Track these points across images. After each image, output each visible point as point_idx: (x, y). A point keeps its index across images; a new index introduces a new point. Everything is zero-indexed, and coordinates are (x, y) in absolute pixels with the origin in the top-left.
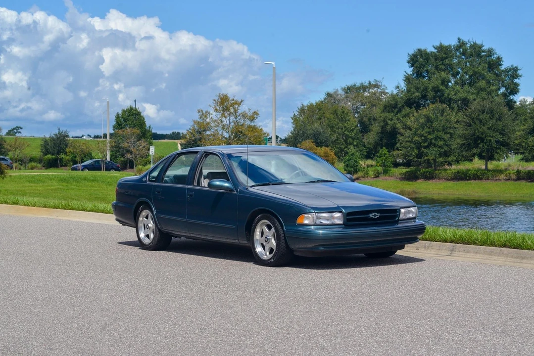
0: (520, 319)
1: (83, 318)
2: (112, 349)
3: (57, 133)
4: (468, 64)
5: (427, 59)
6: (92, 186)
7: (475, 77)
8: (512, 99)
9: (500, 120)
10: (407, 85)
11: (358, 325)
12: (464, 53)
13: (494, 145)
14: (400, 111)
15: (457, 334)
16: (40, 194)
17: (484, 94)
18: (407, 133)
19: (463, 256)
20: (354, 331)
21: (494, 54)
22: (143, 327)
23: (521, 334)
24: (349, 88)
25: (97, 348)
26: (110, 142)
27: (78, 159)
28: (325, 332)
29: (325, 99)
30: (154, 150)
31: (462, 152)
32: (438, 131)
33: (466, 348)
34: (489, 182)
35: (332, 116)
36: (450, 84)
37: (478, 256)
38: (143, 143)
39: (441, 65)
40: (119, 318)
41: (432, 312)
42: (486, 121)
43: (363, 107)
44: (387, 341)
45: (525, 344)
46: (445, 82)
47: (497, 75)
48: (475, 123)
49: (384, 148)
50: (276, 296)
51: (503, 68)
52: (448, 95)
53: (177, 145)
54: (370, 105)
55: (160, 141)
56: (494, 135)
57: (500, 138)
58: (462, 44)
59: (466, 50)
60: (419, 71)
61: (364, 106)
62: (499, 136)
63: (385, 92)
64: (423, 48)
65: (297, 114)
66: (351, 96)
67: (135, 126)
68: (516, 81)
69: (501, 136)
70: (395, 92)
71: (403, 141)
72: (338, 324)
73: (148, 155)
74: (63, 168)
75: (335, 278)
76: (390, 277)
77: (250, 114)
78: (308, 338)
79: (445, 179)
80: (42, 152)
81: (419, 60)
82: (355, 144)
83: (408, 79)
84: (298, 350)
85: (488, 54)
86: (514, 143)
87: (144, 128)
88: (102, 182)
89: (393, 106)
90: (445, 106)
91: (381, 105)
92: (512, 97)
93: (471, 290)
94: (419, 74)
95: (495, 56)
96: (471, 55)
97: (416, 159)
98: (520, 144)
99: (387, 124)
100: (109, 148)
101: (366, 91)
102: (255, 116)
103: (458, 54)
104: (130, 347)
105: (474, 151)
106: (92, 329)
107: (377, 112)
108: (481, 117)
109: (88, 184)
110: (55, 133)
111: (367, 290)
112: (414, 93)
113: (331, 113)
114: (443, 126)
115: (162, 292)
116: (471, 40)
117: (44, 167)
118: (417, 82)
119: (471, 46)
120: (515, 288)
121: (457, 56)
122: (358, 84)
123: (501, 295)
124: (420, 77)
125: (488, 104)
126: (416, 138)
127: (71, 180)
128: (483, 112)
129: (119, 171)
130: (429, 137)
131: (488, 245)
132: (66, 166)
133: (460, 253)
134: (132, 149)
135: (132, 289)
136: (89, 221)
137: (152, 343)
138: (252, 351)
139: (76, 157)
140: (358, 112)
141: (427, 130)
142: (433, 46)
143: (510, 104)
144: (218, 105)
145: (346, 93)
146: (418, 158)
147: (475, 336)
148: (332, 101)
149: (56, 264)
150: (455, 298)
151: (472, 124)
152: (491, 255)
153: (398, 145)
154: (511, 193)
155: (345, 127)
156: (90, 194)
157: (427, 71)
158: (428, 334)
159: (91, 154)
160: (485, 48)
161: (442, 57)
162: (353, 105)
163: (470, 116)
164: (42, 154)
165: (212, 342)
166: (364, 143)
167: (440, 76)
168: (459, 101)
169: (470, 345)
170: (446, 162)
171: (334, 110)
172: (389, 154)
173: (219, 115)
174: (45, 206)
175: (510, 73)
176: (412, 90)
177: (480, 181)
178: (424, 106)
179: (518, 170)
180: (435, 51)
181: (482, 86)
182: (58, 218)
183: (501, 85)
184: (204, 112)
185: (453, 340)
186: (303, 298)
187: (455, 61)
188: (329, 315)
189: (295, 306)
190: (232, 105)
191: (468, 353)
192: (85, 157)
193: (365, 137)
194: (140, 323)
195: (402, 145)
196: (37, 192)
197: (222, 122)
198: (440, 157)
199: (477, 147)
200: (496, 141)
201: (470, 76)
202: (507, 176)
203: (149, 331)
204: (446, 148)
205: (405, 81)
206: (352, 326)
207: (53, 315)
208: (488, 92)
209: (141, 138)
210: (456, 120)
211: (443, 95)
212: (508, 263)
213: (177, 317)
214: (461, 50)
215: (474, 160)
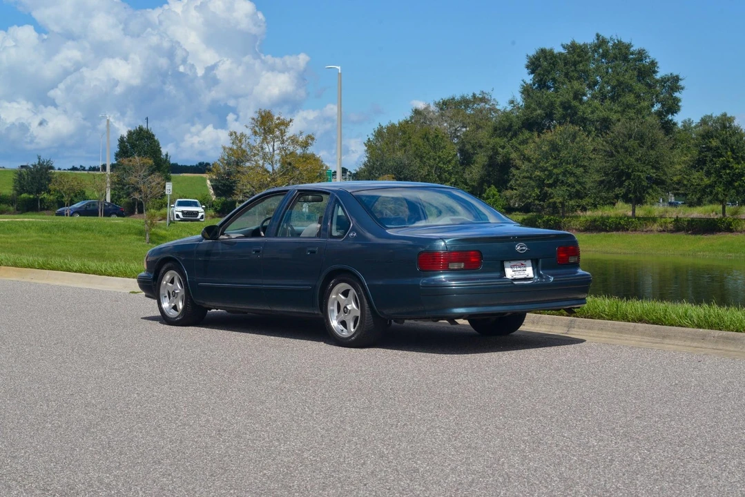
0: (650, 418)
1: (60, 416)
2: (97, 457)
3: (37, 163)
4: (610, 70)
5: (554, 64)
6: (85, 238)
7: (620, 89)
8: (671, 120)
9: (652, 149)
10: (524, 99)
11: (432, 426)
12: (604, 56)
13: (645, 183)
14: (515, 135)
15: (564, 437)
16: (12, 248)
17: (631, 113)
18: (525, 166)
19: (585, 334)
20: (425, 434)
21: (646, 58)
22: (140, 428)
23: (649, 437)
24: (445, 103)
25: (77, 455)
26: (111, 176)
27: (66, 199)
28: (386, 434)
29: (412, 118)
30: (171, 188)
31: (599, 192)
32: (567, 163)
33: (574, 455)
34: (637, 234)
35: (421, 142)
36: (585, 98)
37: (605, 334)
38: (156, 178)
39: (572, 71)
40: (109, 417)
41: (533, 408)
42: (634, 149)
43: (464, 129)
44: (469, 447)
45: (652, 450)
46: (578, 96)
47: (650, 86)
48: (618, 152)
49: (493, 186)
50: (325, 387)
51: (658, 76)
52: (584, 113)
53: (205, 180)
54: (475, 126)
55: (181, 175)
56: (645, 169)
57: (653, 173)
58: (602, 42)
59: (607, 51)
60: (541, 80)
61: (466, 127)
62: (651, 171)
63: (495, 109)
64: (548, 47)
65: (372, 138)
66: (448, 114)
67: (147, 154)
68: (676, 94)
69: (654, 171)
70: (509, 108)
71: (519, 177)
72: (405, 425)
73: (164, 195)
74: (45, 212)
75: (407, 364)
76: (482, 361)
77: (302, 139)
78: (363, 443)
79: (576, 230)
80: (15, 189)
81: (542, 64)
82: (453, 180)
83: (526, 91)
84: (348, 458)
85: (638, 57)
86: (672, 180)
87: (159, 157)
88: (99, 232)
89: (507, 128)
90: (577, 128)
91: (489, 126)
92: (670, 117)
93: (589, 379)
94: (542, 84)
95: (648, 60)
96: (615, 58)
97: (537, 202)
98: (679, 183)
99: (497, 153)
100: (109, 185)
101: (468, 107)
102: (310, 141)
103: (596, 56)
104: (121, 454)
105: (617, 191)
106: (71, 430)
107: (483, 135)
108: (627, 144)
109: (78, 234)
110: (33, 164)
111: (449, 379)
112: (535, 110)
113: (421, 137)
114: (575, 157)
115: (170, 381)
116: (614, 37)
117: (17, 210)
118: (539, 95)
119: (614, 45)
120: (649, 376)
121: (594, 59)
122: (458, 97)
123: (628, 386)
124: (543, 87)
125: (637, 127)
126: (538, 173)
127: (56, 230)
128: (630, 137)
129: (124, 216)
130: (555, 171)
131: (618, 319)
132: (48, 209)
133: (580, 330)
134: (141, 186)
135: (129, 378)
136: (75, 286)
137: (152, 450)
138: (286, 460)
139: (62, 197)
140: (457, 137)
141: (554, 162)
142: (562, 45)
143: (668, 127)
144: (257, 126)
145: (441, 109)
146: (540, 200)
147: (587, 440)
148: (422, 121)
149: (26, 344)
150: (567, 389)
151: (614, 153)
152: (621, 332)
153: (512, 182)
154: (667, 250)
155: (439, 157)
156: (82, 249)
157: (554, 80)
158: (526, 438)
159: (84, 193)
160: (635, 48)
161: (575, 61)
162: (450, 126)
163: (612, 143)
164: (15, 192)
165: (233, 447)
166: (466, 179)
167: (572, 88)
168: (597, 121)
169: (580, 451)
170: (578, 206)
171: (424, 133)
172: (500, 195)
173: (259, 139)
174: (15, 265)
175: (668, 83)
176: (533, 106)
177: (624, 233)
178: (549, 128)
179: (677, 217)
180: (563, 51)
181: (630, 102)
182: (33, 281)
183: (654, 100)
184: (238, 134)
185: (557, 446)
186: (361, 390)
187: (592, 66)
188: (395, 412)
189: (350, 400)
190: (277, 126)
191: (575, 462)
192: (76, 196)
193: (467, 172)
194: (137, 423)
195: (518, 182)
196: (7, 245)
197: (262, 148)
198: (570, 200)
199: (621, 185)
200: (647, 178)
201: (613, 88)
202: (661, 226)
203: (148, 433)
204: (578, 187)
205: (522, 93)
206: (424, 427)
207: (18, 412)
208: (638, 110)
209: (155, 170)
210: (592, 148)
211: (576, 113)
212: (644, 343)
213: (188, 415)
214: (601, 51)
215: (617, 204)
